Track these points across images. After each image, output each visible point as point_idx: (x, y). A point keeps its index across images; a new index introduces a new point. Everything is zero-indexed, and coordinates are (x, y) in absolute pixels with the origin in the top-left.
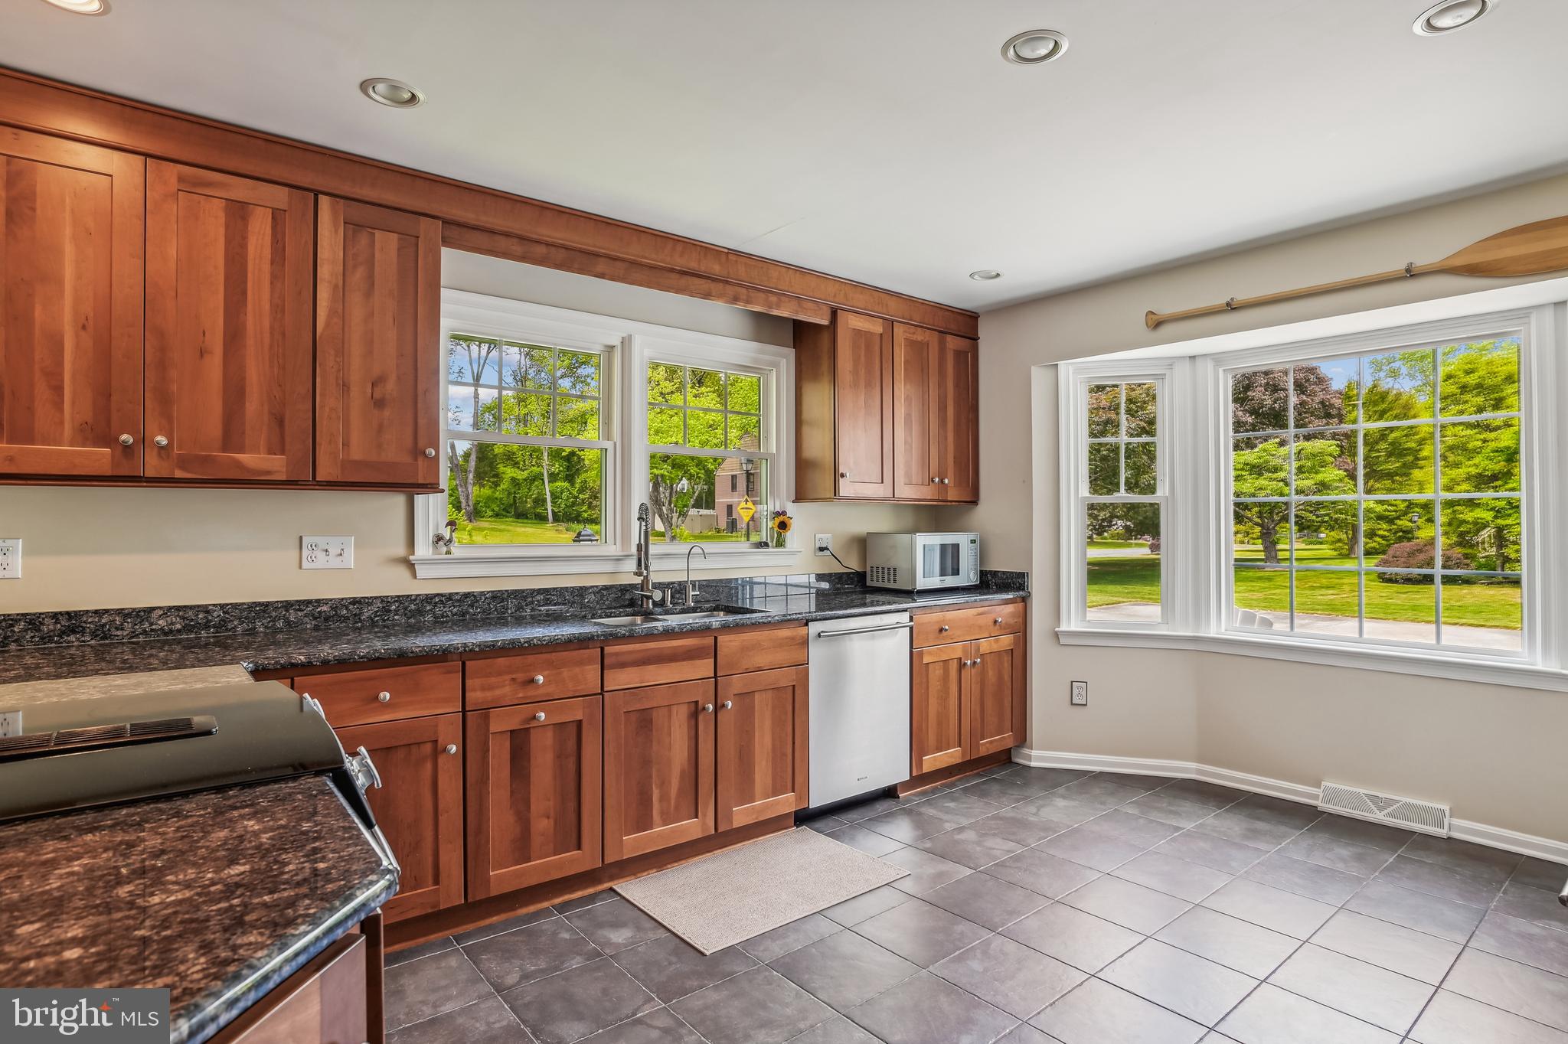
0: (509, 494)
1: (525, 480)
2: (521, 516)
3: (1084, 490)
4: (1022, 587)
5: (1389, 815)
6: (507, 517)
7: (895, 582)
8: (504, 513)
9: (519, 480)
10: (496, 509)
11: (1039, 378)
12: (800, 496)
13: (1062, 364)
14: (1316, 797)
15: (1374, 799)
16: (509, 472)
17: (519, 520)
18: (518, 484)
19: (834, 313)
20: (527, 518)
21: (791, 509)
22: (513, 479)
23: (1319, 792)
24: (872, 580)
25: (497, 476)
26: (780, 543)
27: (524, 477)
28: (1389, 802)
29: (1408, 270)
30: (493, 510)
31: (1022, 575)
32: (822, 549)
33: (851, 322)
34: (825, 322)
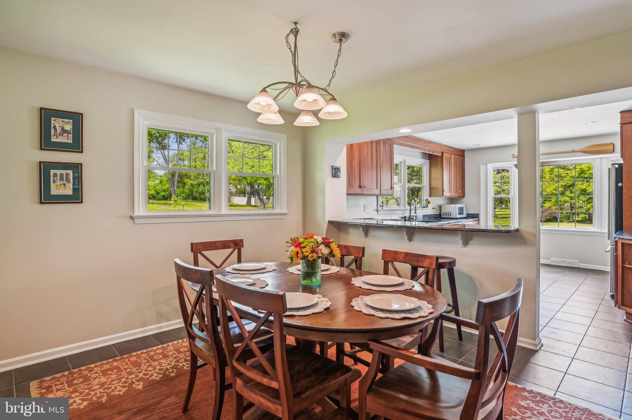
0: (190, 190)
1: (196, 184)
2: (195, 199)
3: (493, 195)
4: (478, 217)
5: (565, 264)
6: (189, 199)
7: (450, 216)
8: (187, 198)
9: (194, 184)
10: (185, 196)
11: (482, 167)
12: (430, 196)
13: (488, 165)
14: (549, 262)
15: (562, 261)
16: (189, 182)
17: (194, 201)
18: (194, 186)
19: (442, 153)
20: (197, 200)
21: (430, 199)
22: (192, 184)
23: (550, 261)
24: (443, 216)
25: (184, 183)
26: (427, 207)
27: (196, 183)
28: (566, 261)
29: (573, 151)
30: (183, 197)
31: (478, 214)
32: (433, 208)
33: (445, 155)
34: (440, 155)
